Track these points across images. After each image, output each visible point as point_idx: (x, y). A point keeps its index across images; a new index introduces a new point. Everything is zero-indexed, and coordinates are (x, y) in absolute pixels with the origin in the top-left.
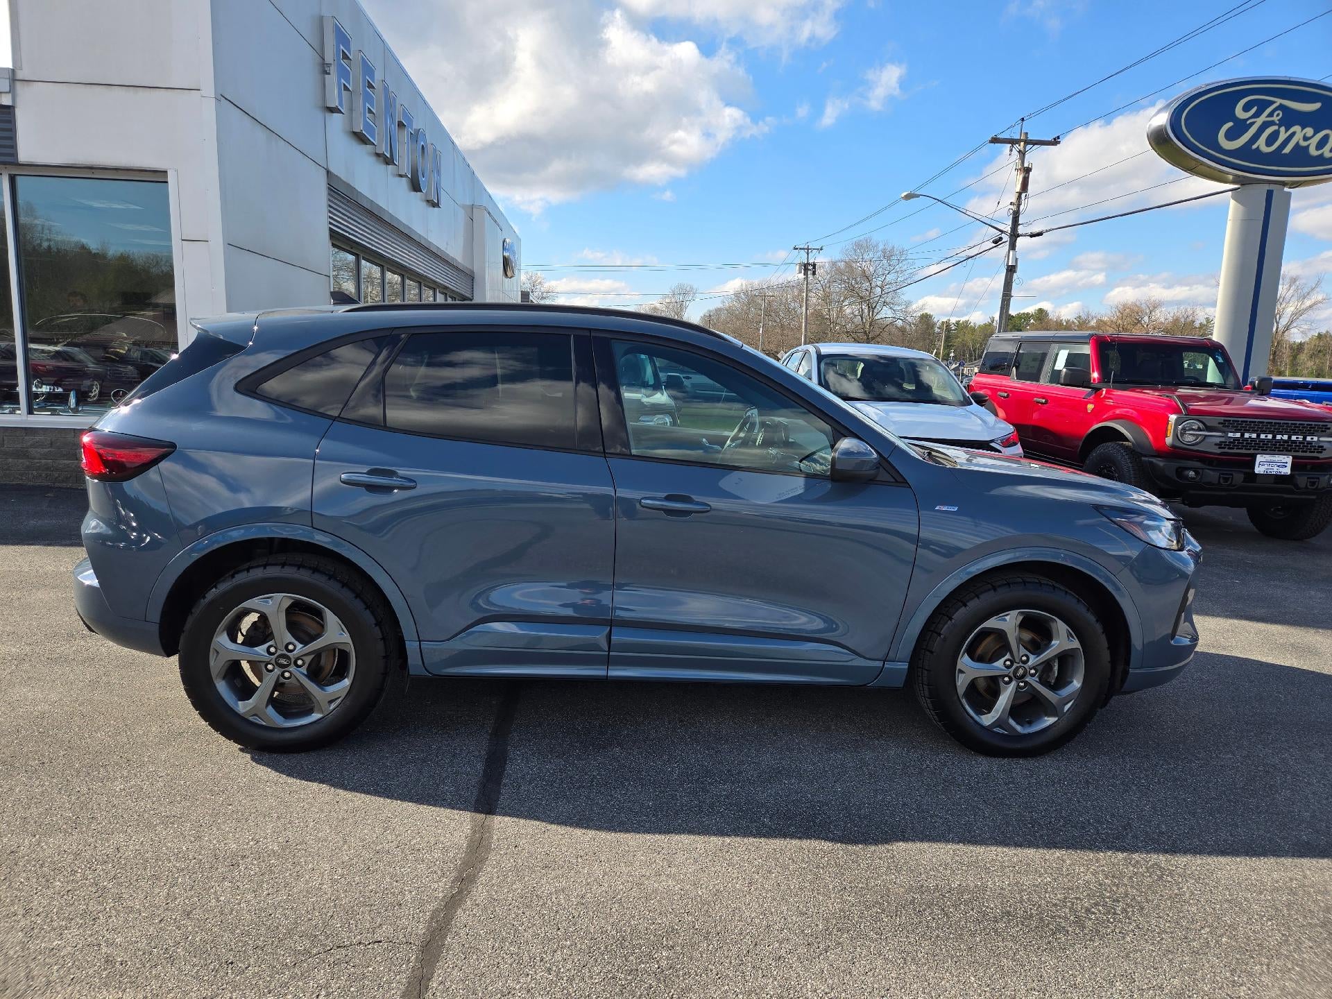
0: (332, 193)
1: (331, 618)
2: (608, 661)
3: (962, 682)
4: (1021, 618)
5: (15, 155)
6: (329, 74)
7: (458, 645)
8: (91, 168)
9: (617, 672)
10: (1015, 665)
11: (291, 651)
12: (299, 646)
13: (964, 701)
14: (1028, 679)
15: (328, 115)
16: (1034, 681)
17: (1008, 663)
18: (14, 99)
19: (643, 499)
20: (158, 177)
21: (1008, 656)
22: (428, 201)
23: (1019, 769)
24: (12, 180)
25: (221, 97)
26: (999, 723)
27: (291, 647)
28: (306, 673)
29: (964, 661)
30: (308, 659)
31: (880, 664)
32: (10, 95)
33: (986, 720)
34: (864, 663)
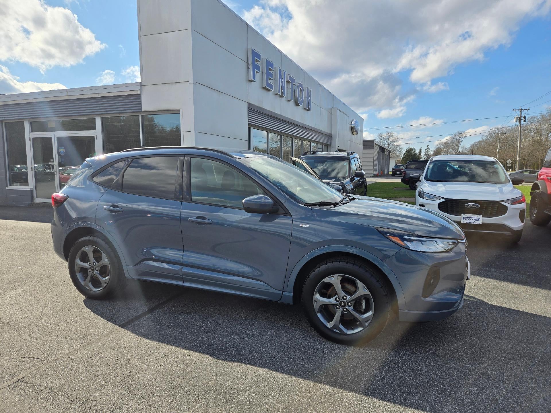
0: (250, 110)
1: (103, 254)
2: (183, 280)
3: (316, 306)
4: (341, 278)
5: (141, 109)
6: (250, 68)
9: (186, 284)
10: (340, 300)
11: (94, 265)
12: (97, 263)
13: (319, 315)
14: (347, 307)
15: (250, 83)
16: (351, 309)
17: (337, 299)
18: (141, 92)
19: (189, 217)
20: (177, 112)
21: (337, 296)
22: (304, 109)
24: (142, 116)
25: (196, 83)
26: (335, 327)
28: (99, 273)
29: (317, 296)
30: (99, 268)
31: (281, 292)
32: (140, 90)
33: (329, 325)
34: (275, 291)
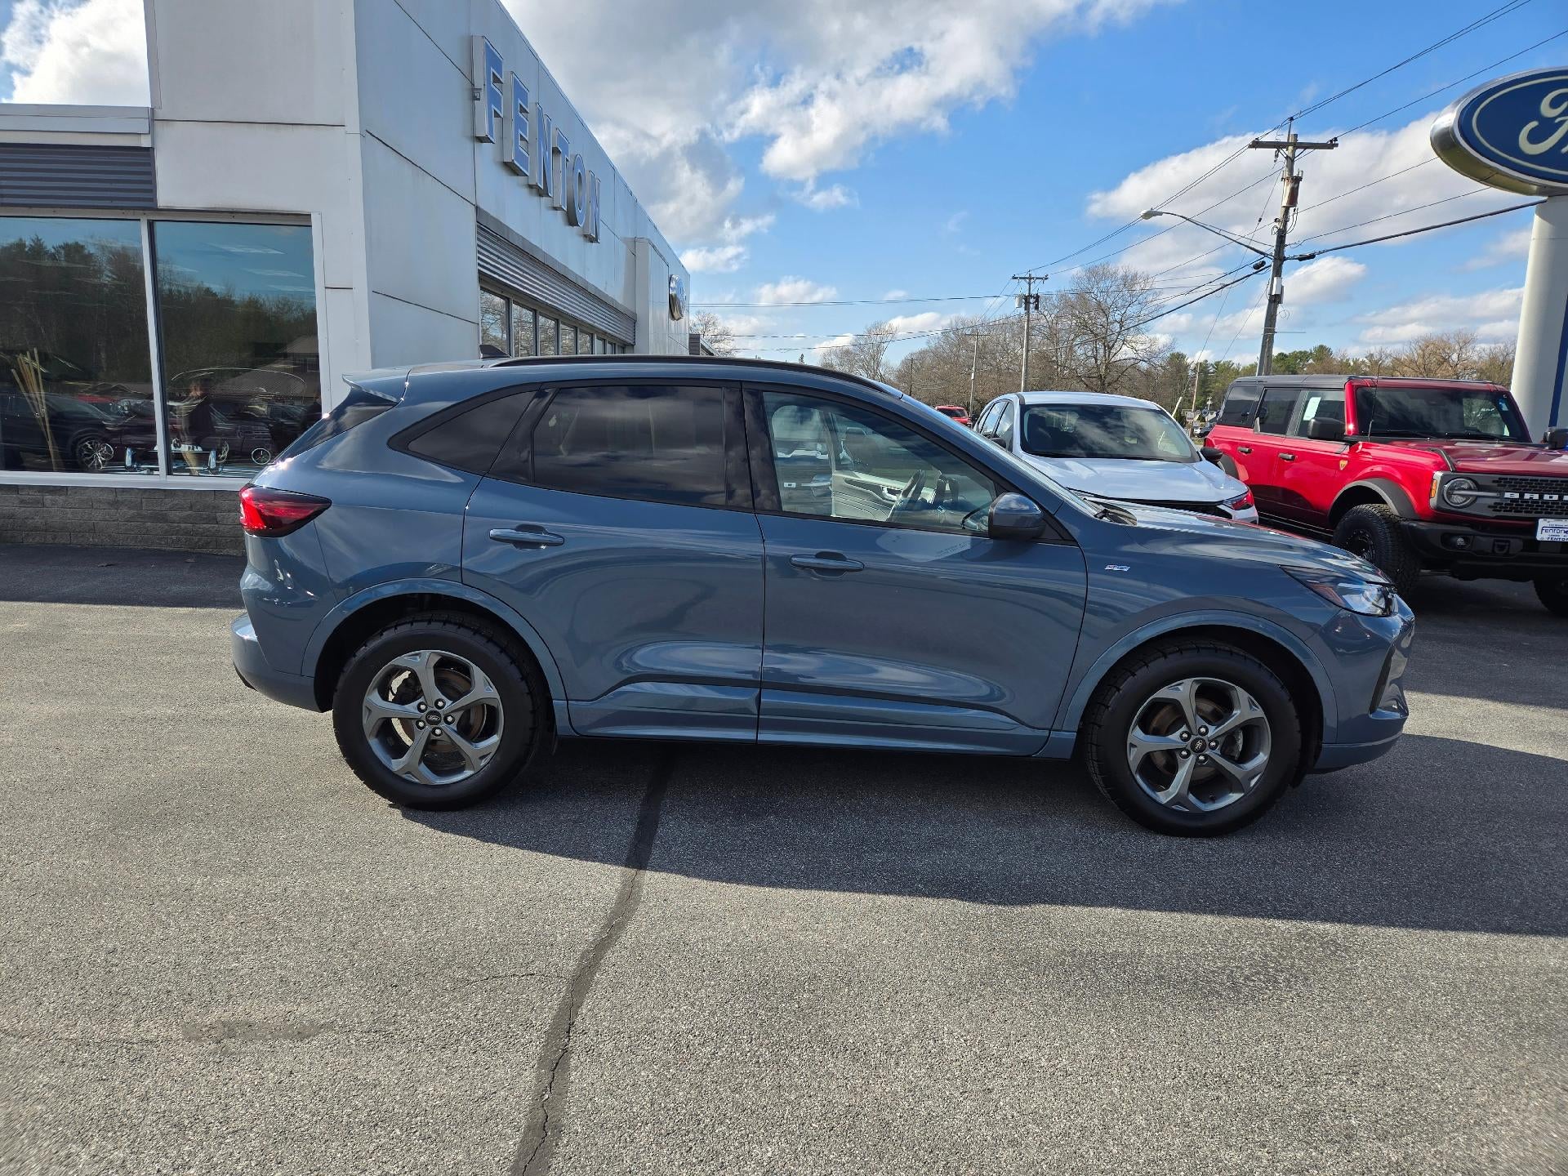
0: (482, 233)
1: (478, 673)
2: (758, 725)
3: (1134, 757)
4: (1196, 687)
5: (154, 199)
6: (479, 99)
7: (610, 705)
8: (233, 212)
9: (766, 736)
10: (1193, 738)
11: (440, 708)
12: (449, 702)
13: (1138, 777)
14: (1208, 752)
15: (477, 145)
16: (1215, 755)
17: (1185, 735)
18: (153, 141)
19: (795, 556)
20: (302, 220)
21: (1184, 728)
22: (585, 236)
23: (1201, 849)
24: (151, 225)
25: (367, 133)
26: (1178, 800)
27: (440, 704)
28: (456, 729)
29: (1136, 734)
30: (458, 716)
31: (1046, 733)
32: (150, 136)
33: (1163, 797)
34: (1028, 732)
